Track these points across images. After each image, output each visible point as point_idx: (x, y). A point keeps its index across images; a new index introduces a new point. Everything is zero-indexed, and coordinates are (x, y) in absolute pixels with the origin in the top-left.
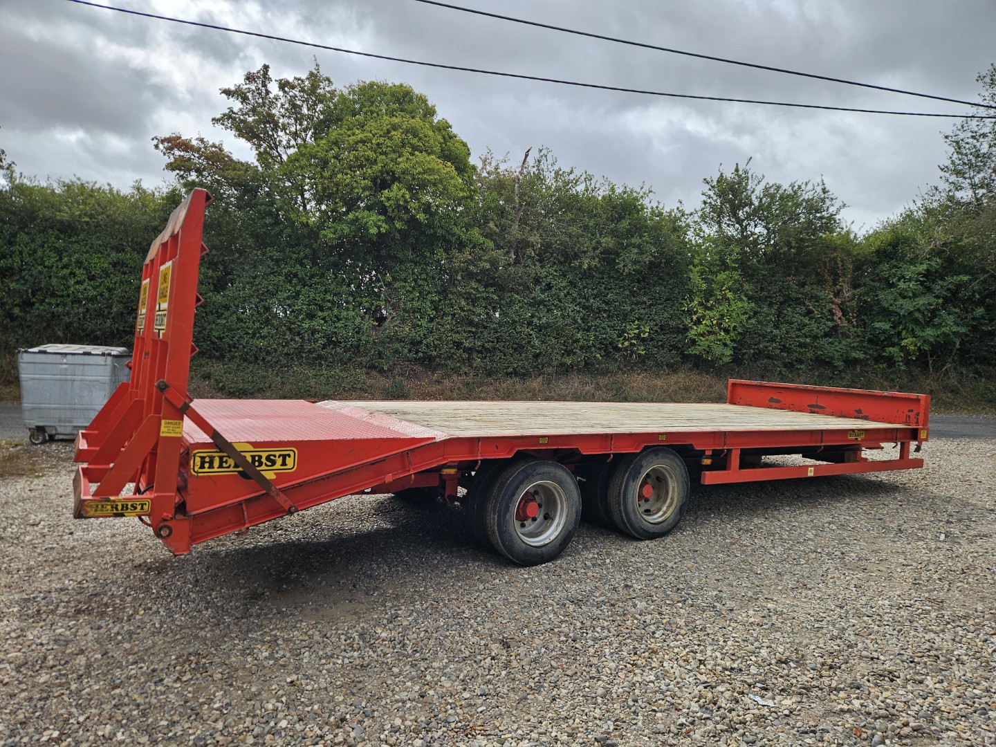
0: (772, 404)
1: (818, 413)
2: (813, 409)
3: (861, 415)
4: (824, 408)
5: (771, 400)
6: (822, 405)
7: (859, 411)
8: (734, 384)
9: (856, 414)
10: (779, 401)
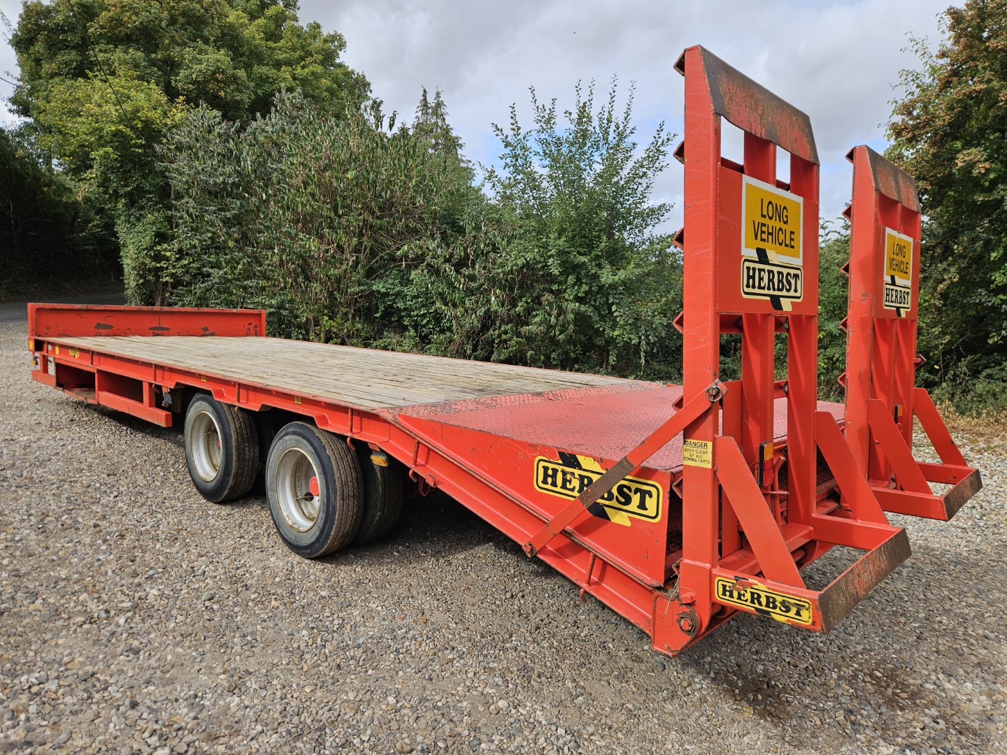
0: (100, 331)
1: (162, 335)
2: (157, 332)
3: (207, 332)
4: (168, 329)
5: (99, 326)
6: (166, 326)
7: (206, 329)
8: (39, 310)
9: (203, 332)
10: (111, 327)
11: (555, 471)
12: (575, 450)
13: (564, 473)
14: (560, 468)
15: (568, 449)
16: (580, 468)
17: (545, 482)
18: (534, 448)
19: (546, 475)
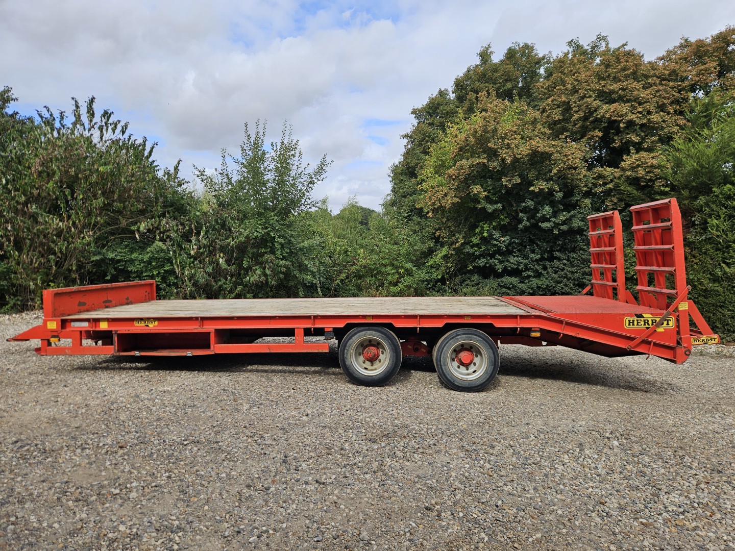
7: (127, 299)
11: (633, 321)
12: (640, 313)
13: (637, 320)
14: (635, 319)
15: (638, 313)
16: (643, 317)
17: (629, 325)
18: (624, 315)
19: (630, 322)
